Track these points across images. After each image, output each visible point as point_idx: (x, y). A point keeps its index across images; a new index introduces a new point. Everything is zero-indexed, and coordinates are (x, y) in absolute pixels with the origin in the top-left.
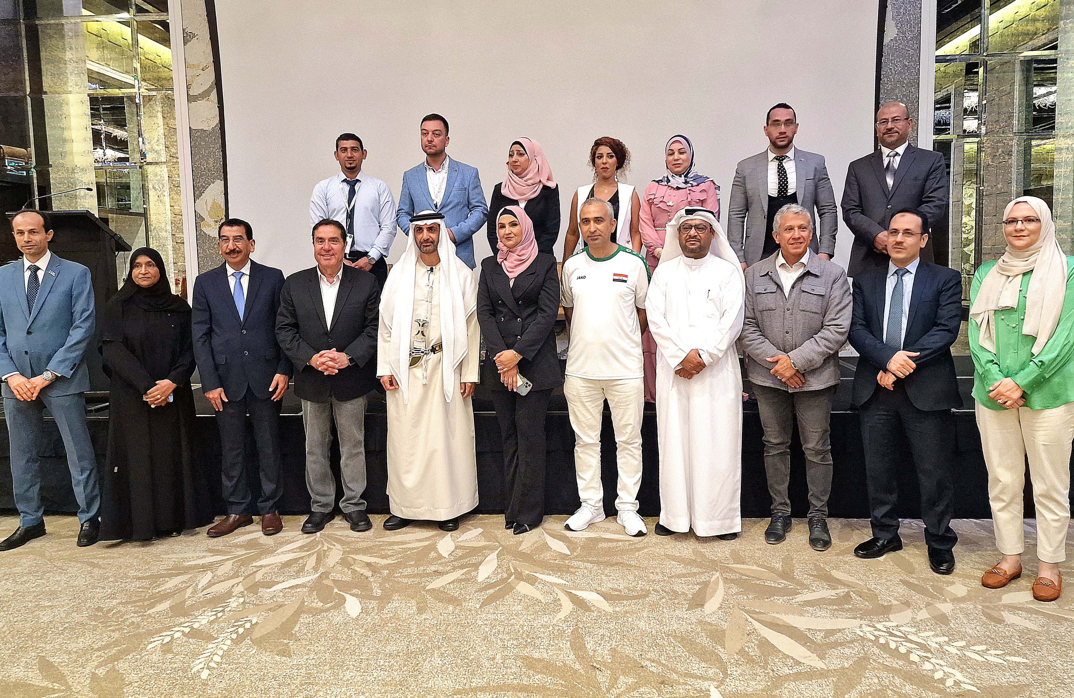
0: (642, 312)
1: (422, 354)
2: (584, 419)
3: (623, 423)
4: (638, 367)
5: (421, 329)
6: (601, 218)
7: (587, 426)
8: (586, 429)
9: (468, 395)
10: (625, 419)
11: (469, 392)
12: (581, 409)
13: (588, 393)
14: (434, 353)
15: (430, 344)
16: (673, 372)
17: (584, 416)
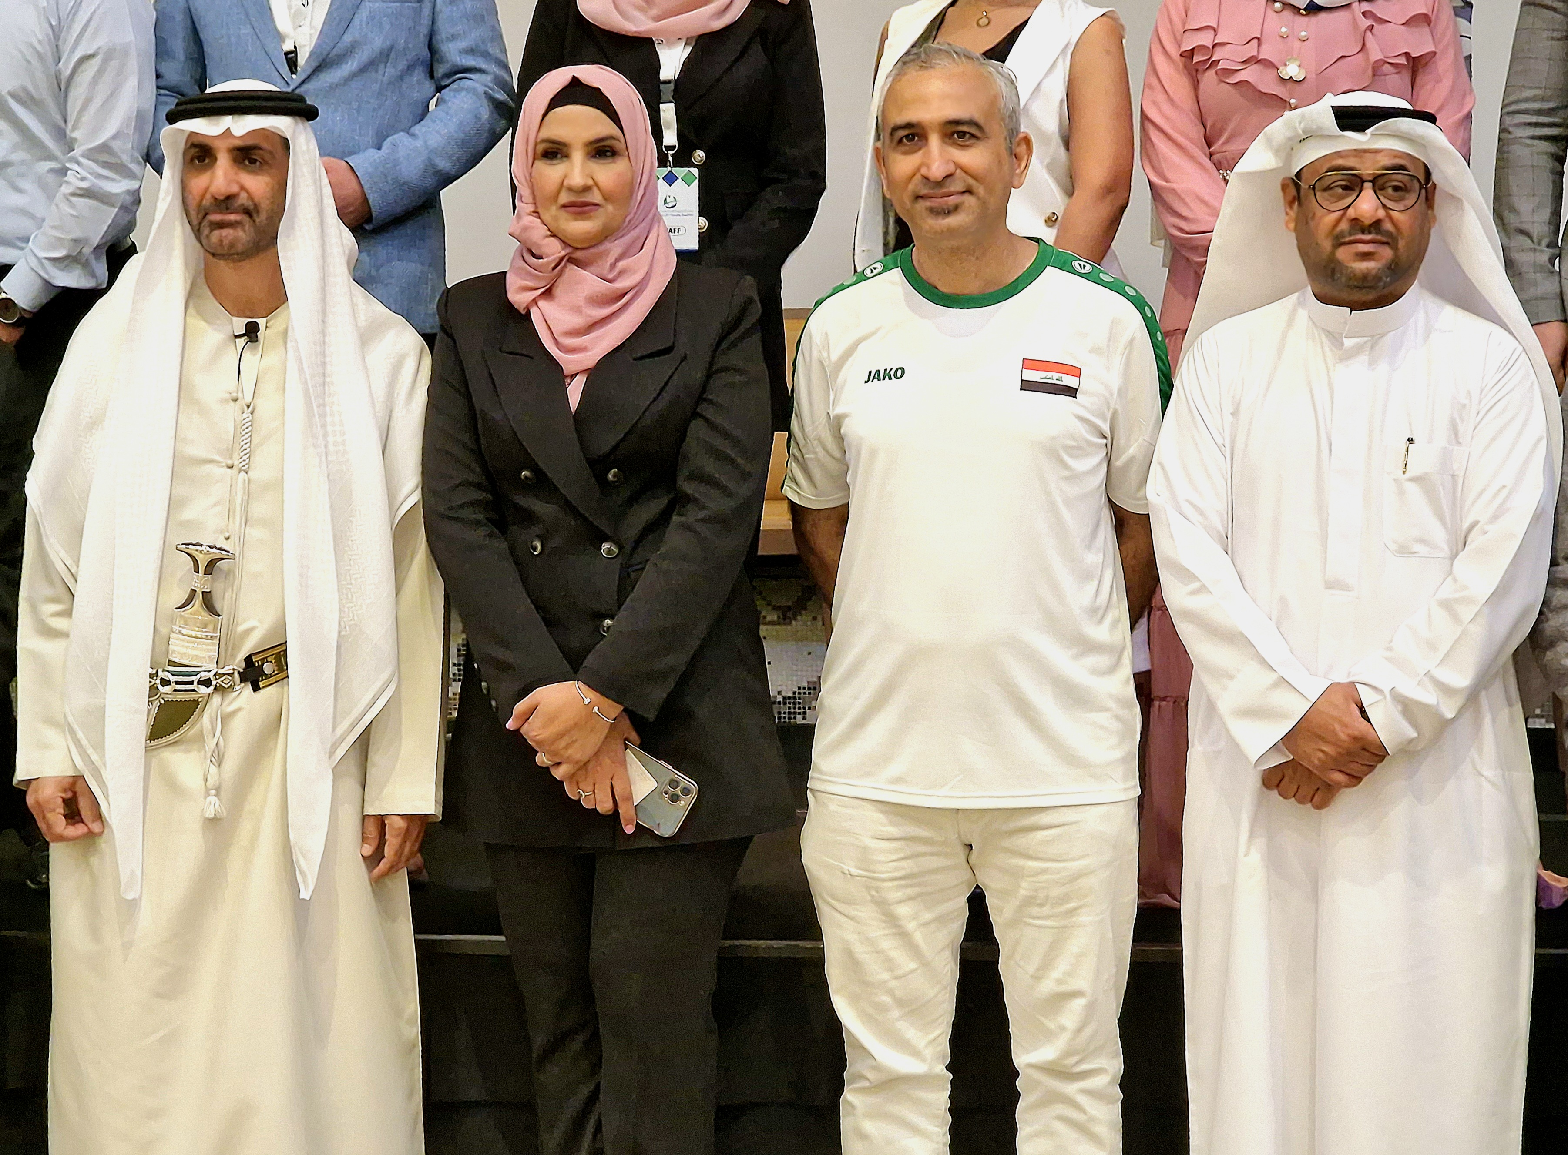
0: (1132, 528)
1: (203, 689)
2: (885, 976)
3: (1048, 986)
4: (1118, 754)
5: (200, 582)
6: (972, 123)
7: (900, 1002)
8: (896, 1013)
9: (393, 869)
10: (1056, 974)
11: (399, 853)
12: (878, 931)
13: (908, 866)
14: (256, 688)
15: (236, 648)
16: (1252, 781)
17: (890, 964)
